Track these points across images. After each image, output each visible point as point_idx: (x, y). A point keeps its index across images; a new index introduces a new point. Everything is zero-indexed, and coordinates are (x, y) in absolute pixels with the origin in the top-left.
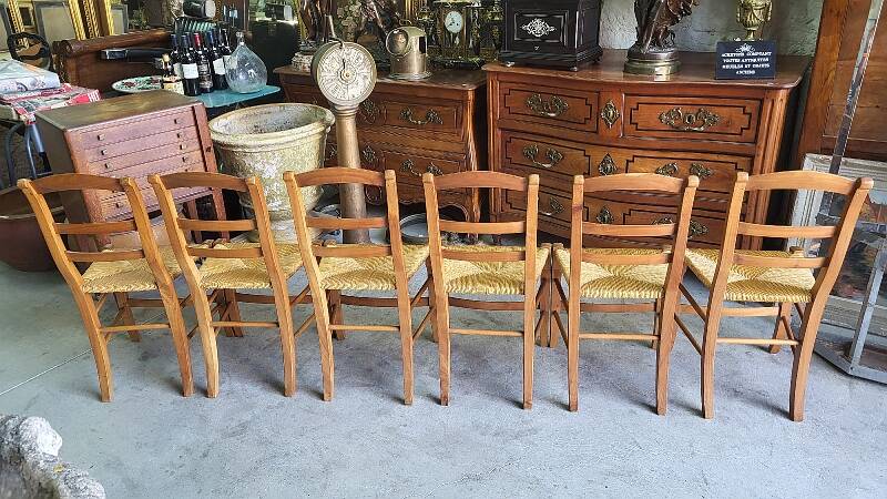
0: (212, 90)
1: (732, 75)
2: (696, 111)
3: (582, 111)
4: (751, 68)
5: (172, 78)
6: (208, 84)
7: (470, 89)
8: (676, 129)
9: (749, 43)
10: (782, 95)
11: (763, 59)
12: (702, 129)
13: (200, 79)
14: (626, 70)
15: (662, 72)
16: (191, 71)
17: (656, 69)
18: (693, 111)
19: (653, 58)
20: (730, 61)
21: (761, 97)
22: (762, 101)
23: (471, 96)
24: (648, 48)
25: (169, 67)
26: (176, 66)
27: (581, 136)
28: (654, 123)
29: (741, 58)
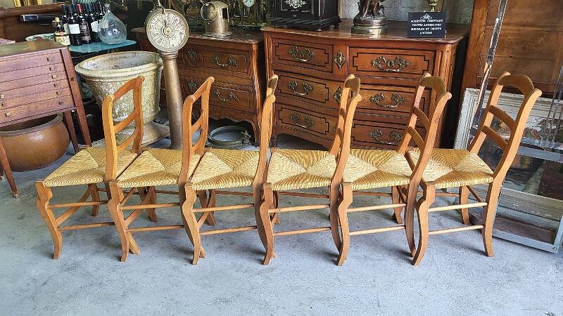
0: (90, 42)
1: (417, 34)
2: (394, 59)
3: (323, 58)
4: (430, 31)
5: (62, 33)
6: (87, 38)
7: (254, 43)
8: (382, 71)
9: (429, 13)
10: (448, 47)
11: (438, 25)
12: (398, 70)
13: (82, 35)
14: (353, 31)
15: (375, 32)
16: (75, 29)
17: (370, 31)
18: (392, 58)
19: (369, 24)
20: (416, 25)
21: (435, 49)
22: (435, 51)
23: (255, 48)
24: (365, 17)
25: (59, 26)
26: (65, 25)
27: (323, 75)
28: (368, 66)
29: (423, 23)
